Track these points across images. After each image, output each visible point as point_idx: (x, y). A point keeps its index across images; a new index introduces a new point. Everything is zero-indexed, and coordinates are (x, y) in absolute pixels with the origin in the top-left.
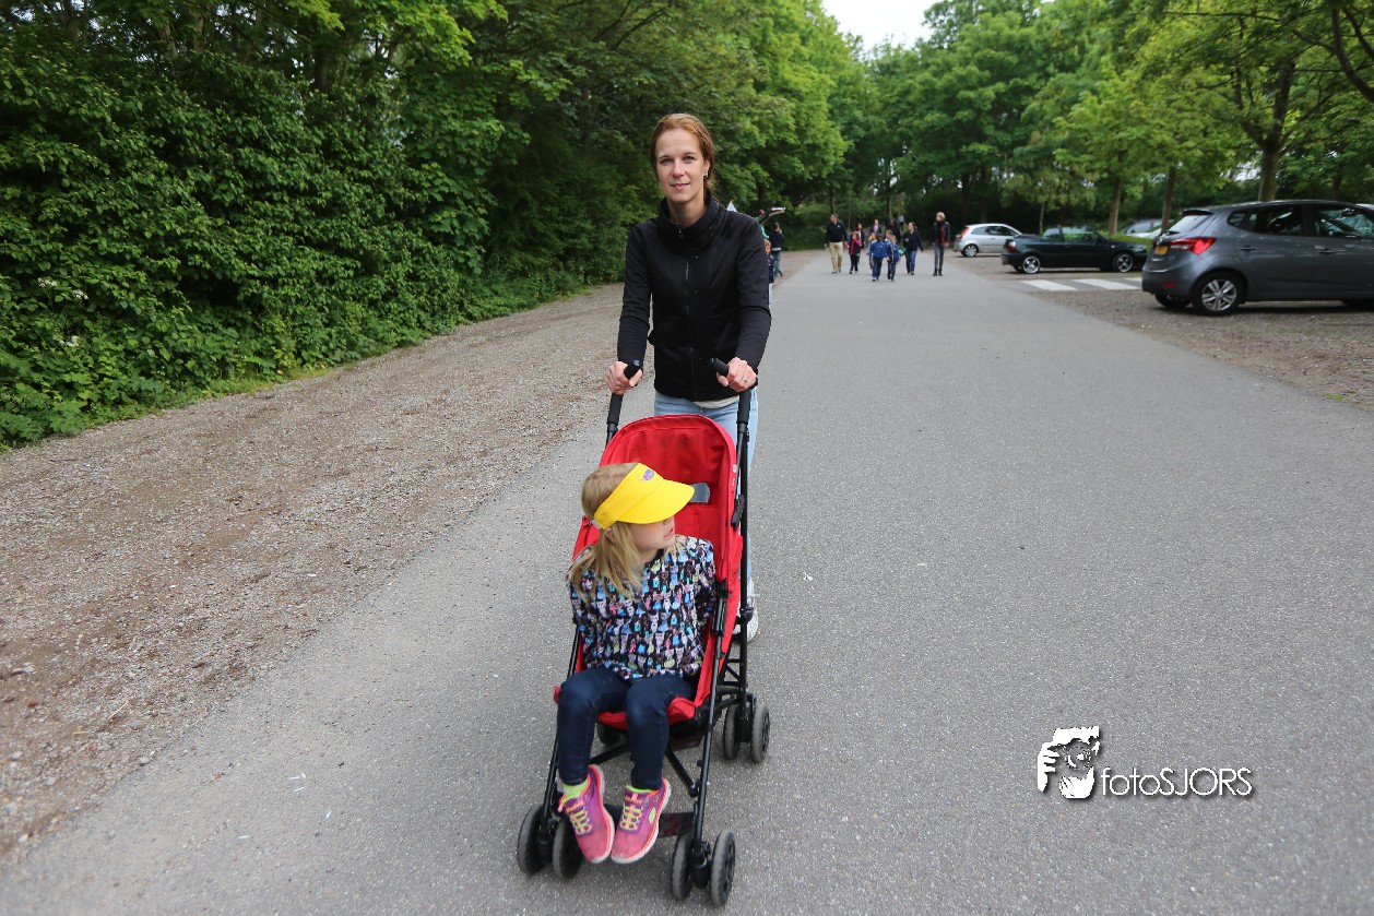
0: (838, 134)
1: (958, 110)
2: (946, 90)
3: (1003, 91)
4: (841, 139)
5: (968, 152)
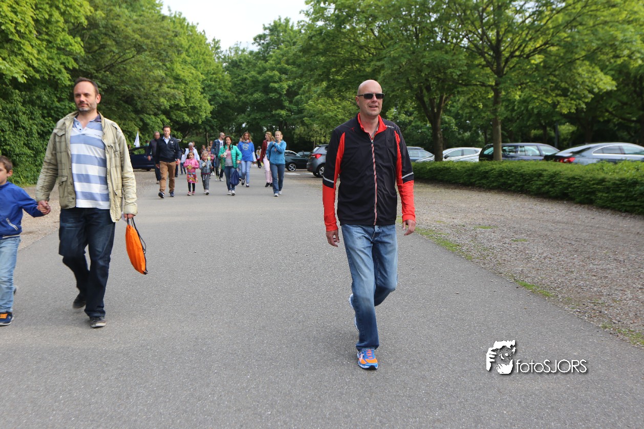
1: (270, 93)
2: (264, 81)
3: (291, 85)
4: (209, 105)
5: (275, 114)
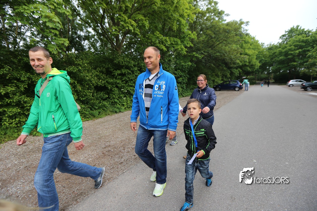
0: (258, 62)
1: (289, 56)
2: (285, 52)
3: (301, 51)
5: (291, 64)
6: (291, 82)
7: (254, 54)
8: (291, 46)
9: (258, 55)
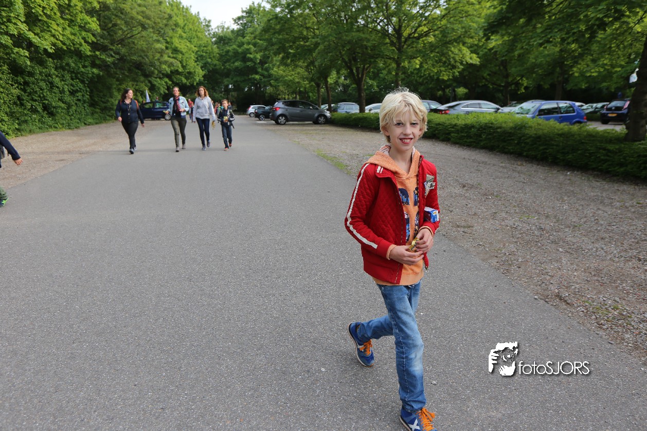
0: (200, 68)
1: (247, 62)
3: (263, 56)
4: (201, 71)
5: (251, 78)
6: (252, 109)
7: (190, 50)
8: (249, 43)
9: (199, 53)
